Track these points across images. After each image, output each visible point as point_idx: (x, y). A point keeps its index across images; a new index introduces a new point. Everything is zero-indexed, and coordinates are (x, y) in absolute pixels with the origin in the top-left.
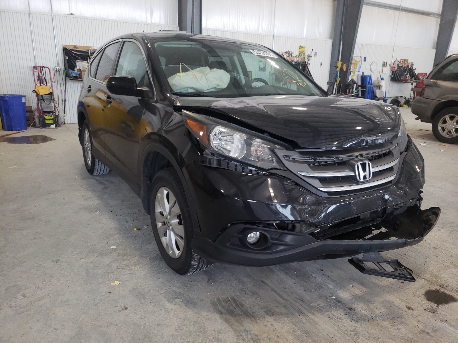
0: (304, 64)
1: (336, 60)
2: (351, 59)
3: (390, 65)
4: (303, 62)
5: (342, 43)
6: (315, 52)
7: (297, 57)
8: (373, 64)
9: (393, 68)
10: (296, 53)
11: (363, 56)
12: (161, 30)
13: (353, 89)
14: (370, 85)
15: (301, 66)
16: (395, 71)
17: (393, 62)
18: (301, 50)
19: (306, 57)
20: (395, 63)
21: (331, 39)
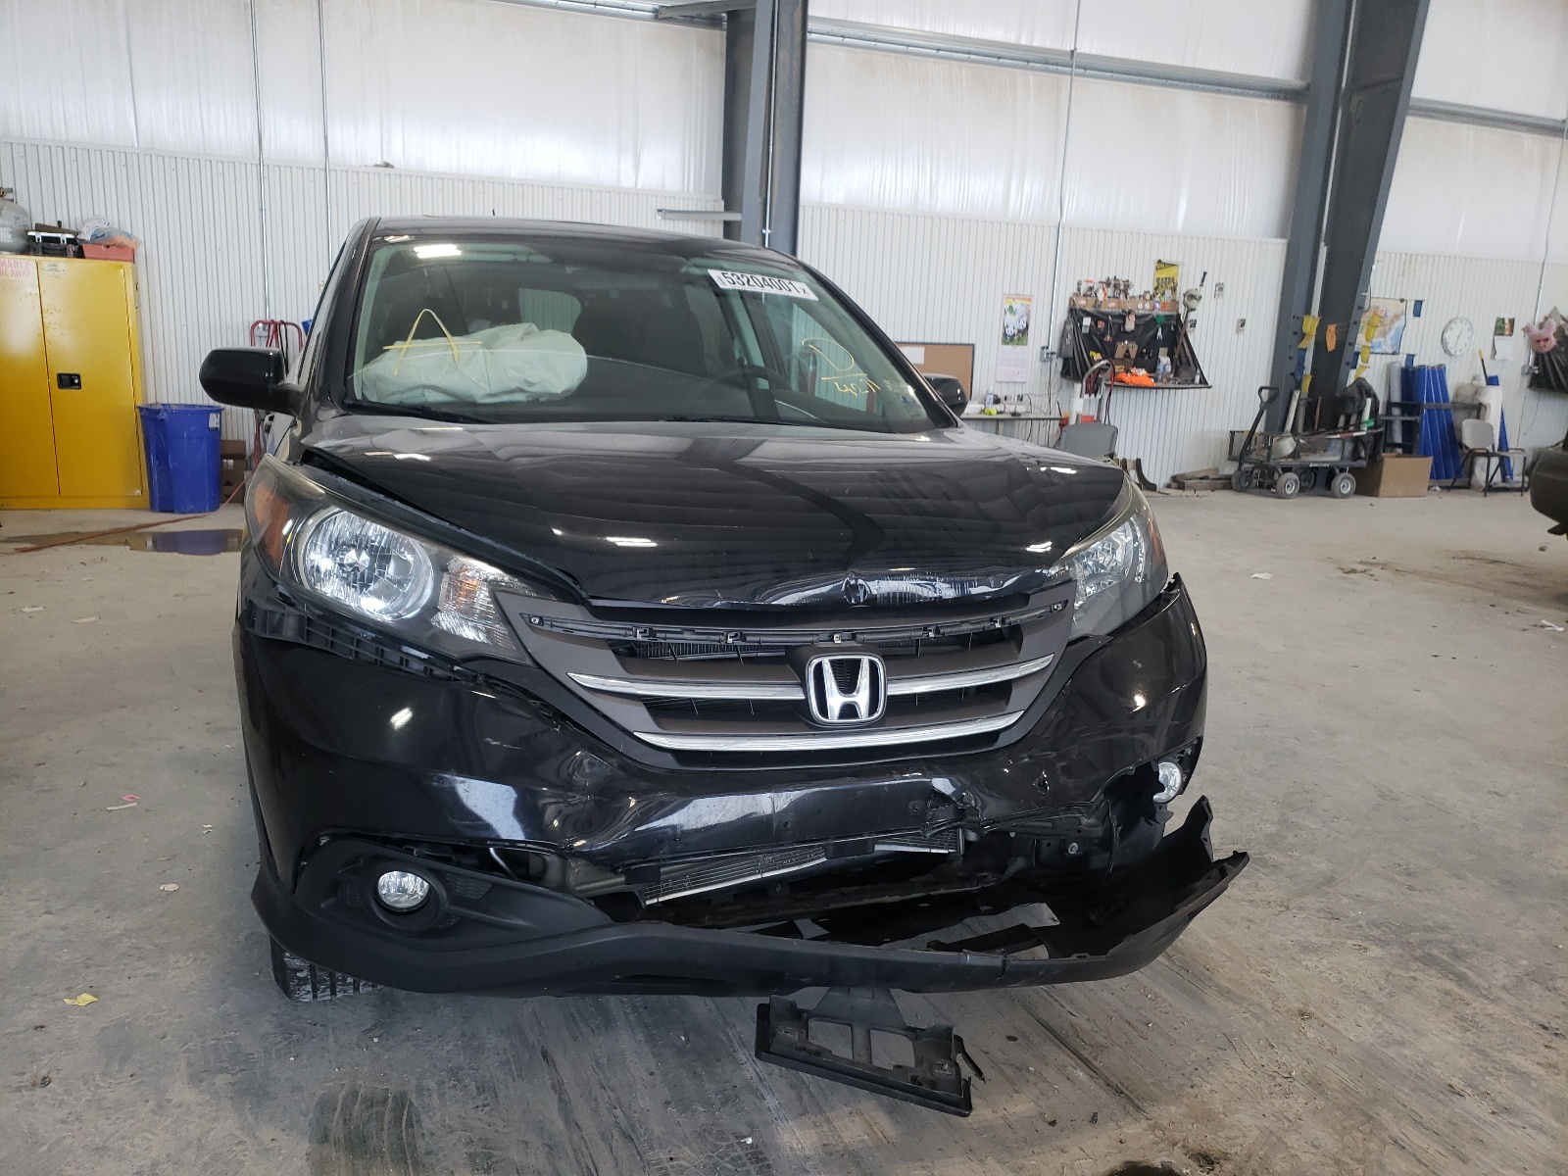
0: (1174, 322)
1: (1298, 311)
2: (1355, 308)
3: (1527, 330)
4: (1167, 317)
5: (1323, 251)
6: (1216, 281)
7: (1148, 297)
8: (1456, 327)
9: (1538, 341)
10: (1142, 283)
11: (1411, 298)
12: (663, 207)
13: (1360, 413)
14: (1437, 400)
15: (1160, 330)
16: (1548, 353)
17: (1541, 320)
18: (1165, 274)
19: (1180, 298)
20: (1547, 323)
21: (1282, 236)
